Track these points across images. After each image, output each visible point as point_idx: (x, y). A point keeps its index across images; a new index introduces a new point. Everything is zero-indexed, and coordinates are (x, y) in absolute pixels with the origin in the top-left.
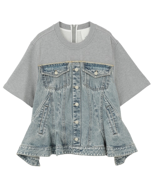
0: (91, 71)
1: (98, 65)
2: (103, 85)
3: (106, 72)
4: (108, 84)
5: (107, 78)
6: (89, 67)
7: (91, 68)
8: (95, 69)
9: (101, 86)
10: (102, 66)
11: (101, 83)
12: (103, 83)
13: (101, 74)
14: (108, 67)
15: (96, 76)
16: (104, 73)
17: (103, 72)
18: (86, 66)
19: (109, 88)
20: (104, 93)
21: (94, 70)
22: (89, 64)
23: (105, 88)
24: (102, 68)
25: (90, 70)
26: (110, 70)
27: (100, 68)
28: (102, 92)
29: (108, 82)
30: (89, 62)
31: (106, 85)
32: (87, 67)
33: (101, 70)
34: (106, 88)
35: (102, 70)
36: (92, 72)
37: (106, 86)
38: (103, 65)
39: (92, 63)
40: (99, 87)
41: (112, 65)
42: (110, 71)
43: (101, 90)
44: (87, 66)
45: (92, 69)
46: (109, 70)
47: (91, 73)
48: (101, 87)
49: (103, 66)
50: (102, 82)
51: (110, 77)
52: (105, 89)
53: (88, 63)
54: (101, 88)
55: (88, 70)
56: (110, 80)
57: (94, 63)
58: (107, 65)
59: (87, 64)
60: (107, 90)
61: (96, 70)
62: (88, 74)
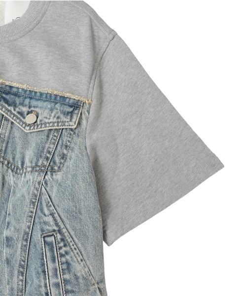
0: (17, 109)
1: (41, 94)
2: (47, 158)
3: (62, 116)
4: (63, 157)
5: (65, 138)
6: (12, 96)
7: (18, 101)
8: (30, 107)
9: (38, 160)
10: (53, 97)
11: (42, 152)
12: (49, 152)
13: (45, 124)
14: (71, 101)
15: (27, 128)
16: (55, 120)
17: (53, 115)
18: (4, 95)
19: (65, 168)
20: (46, 183)
21: (25, 109)
22: (15, 90)
23: (52, 168)
24: (53, 104)
25: (15, 106)
26: (76, 112)
27: (45, 104)
28: (39, 179)
29: (65, 152)
30: (14, 84)
31: (57, 159)
32: (7, 97)
33: (47, 111)
34: (56, 168)
35: (52, 110)
36: (19, 113)
37: (55, 163)
38: (56, 96)
39: (24, 87)
40: (31, 162)
41: (84, 100)
42: (75, 116)
43: (37, 173)
44: (7, 94)
45: (22, 104)
46: (72, 112)
47: (14, 115)
48: (40, 163)
49: (55, 99)
50: (43, 148)
51: (75, 138)
52: (53, 171)
53: (11, 87)
54: (37, 165)
55: (9, 105)
56: (72, 145)
57: (30, 88)
58: (67, 95)
59: (8, 88)
60: (59, 176)
61: (32, 109)
62: (7, 119)
